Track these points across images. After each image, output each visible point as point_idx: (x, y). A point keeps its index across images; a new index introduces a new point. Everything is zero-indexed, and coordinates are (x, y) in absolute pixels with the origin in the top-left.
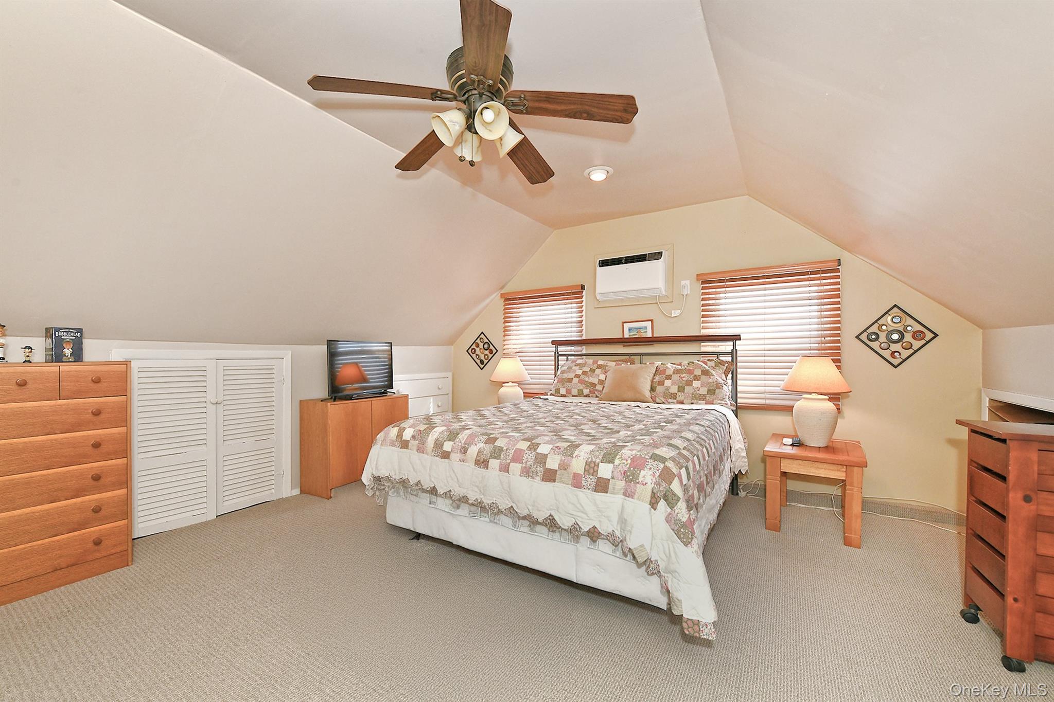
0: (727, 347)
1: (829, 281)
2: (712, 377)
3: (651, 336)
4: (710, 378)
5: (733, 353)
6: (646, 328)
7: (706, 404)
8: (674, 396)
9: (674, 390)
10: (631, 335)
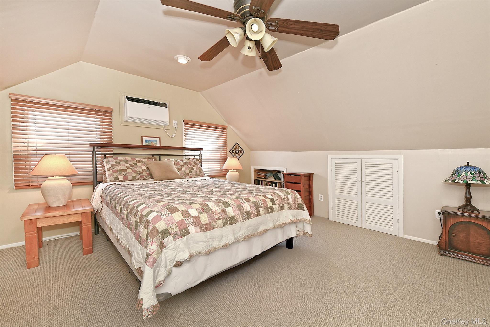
0: (197, 153)
1: (222, 132)
2: (198, 165)
3: (159, 146)
4: (198, 166)
5: (200, 156)
6: (156, 141)
7: (201, 177)
8: (188, 175)
9: (188, 172)
10: (147, 144)
